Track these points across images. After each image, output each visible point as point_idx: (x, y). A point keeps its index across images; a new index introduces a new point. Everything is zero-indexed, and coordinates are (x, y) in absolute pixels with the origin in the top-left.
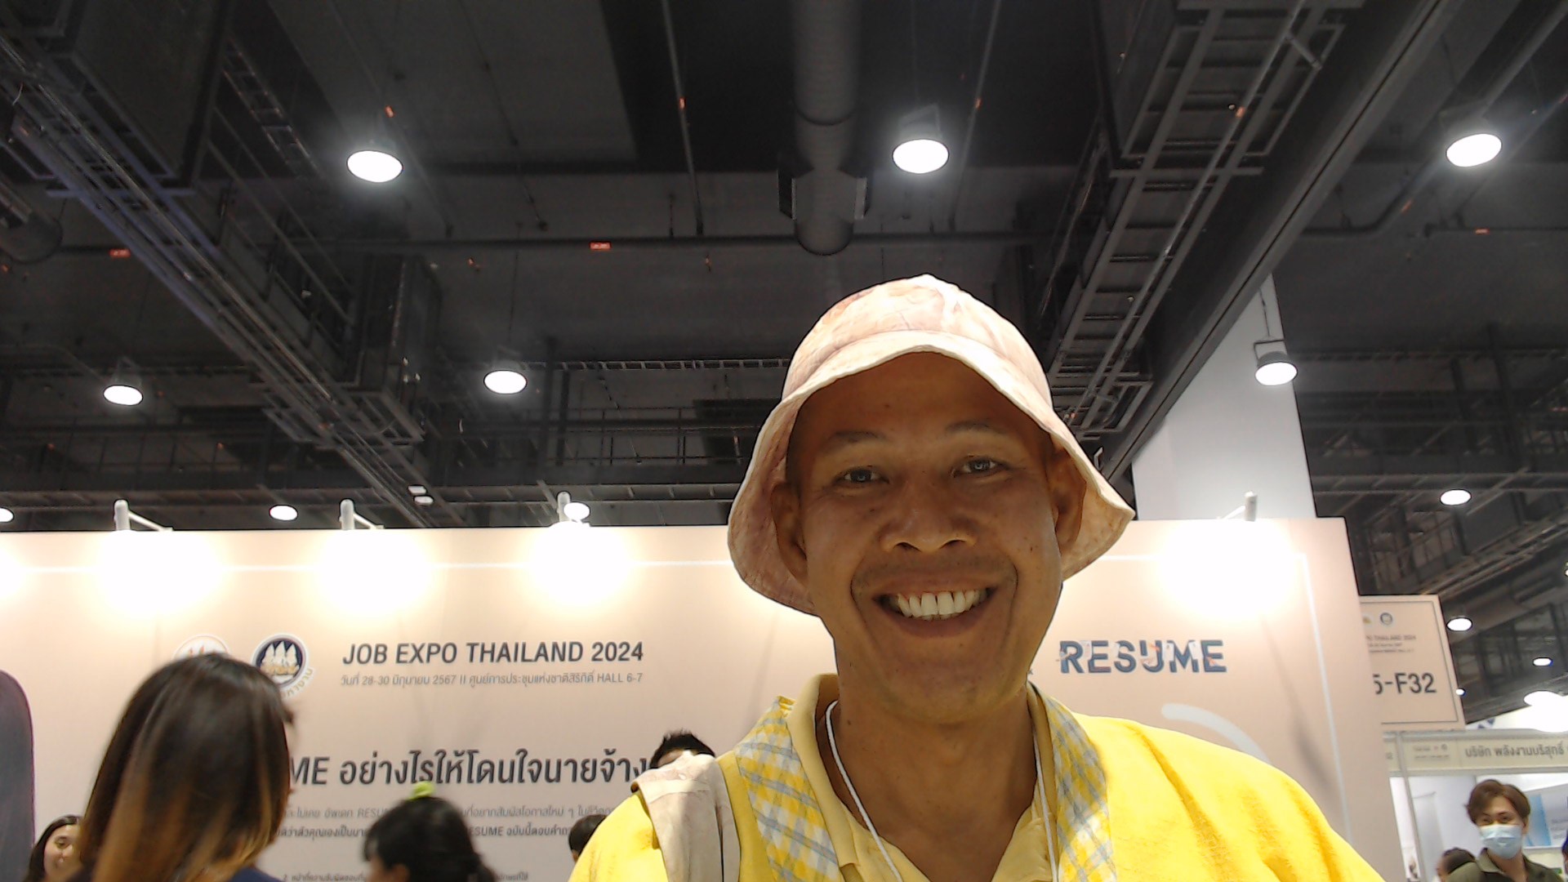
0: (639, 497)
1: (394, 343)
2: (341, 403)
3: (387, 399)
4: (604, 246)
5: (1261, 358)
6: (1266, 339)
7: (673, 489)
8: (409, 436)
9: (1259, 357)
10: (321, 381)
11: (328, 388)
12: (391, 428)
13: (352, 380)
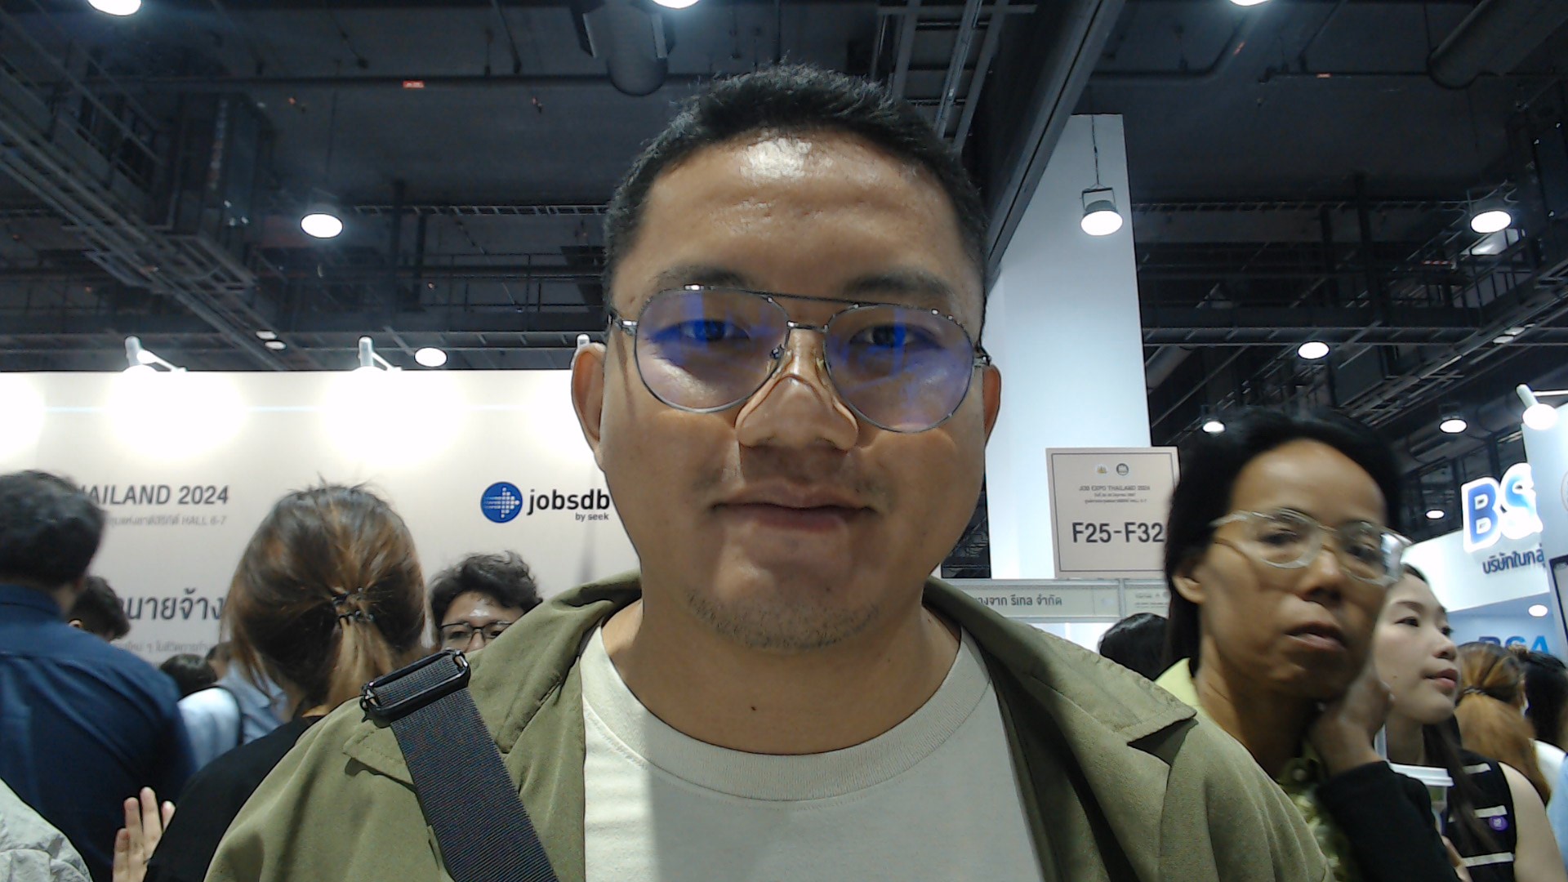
0: (491, 344)
1: (214, 186)
2: (160, 247)
3: (205, 243)
4: (418, 85)
5: (1089, 206)
6: (1094, 188)
7: (524, 336)
8: (239, 280)
9: (1086, 205)
10: (133, 224)
11: (142, 231)
12: (216, 270)
13: (164, 223)
